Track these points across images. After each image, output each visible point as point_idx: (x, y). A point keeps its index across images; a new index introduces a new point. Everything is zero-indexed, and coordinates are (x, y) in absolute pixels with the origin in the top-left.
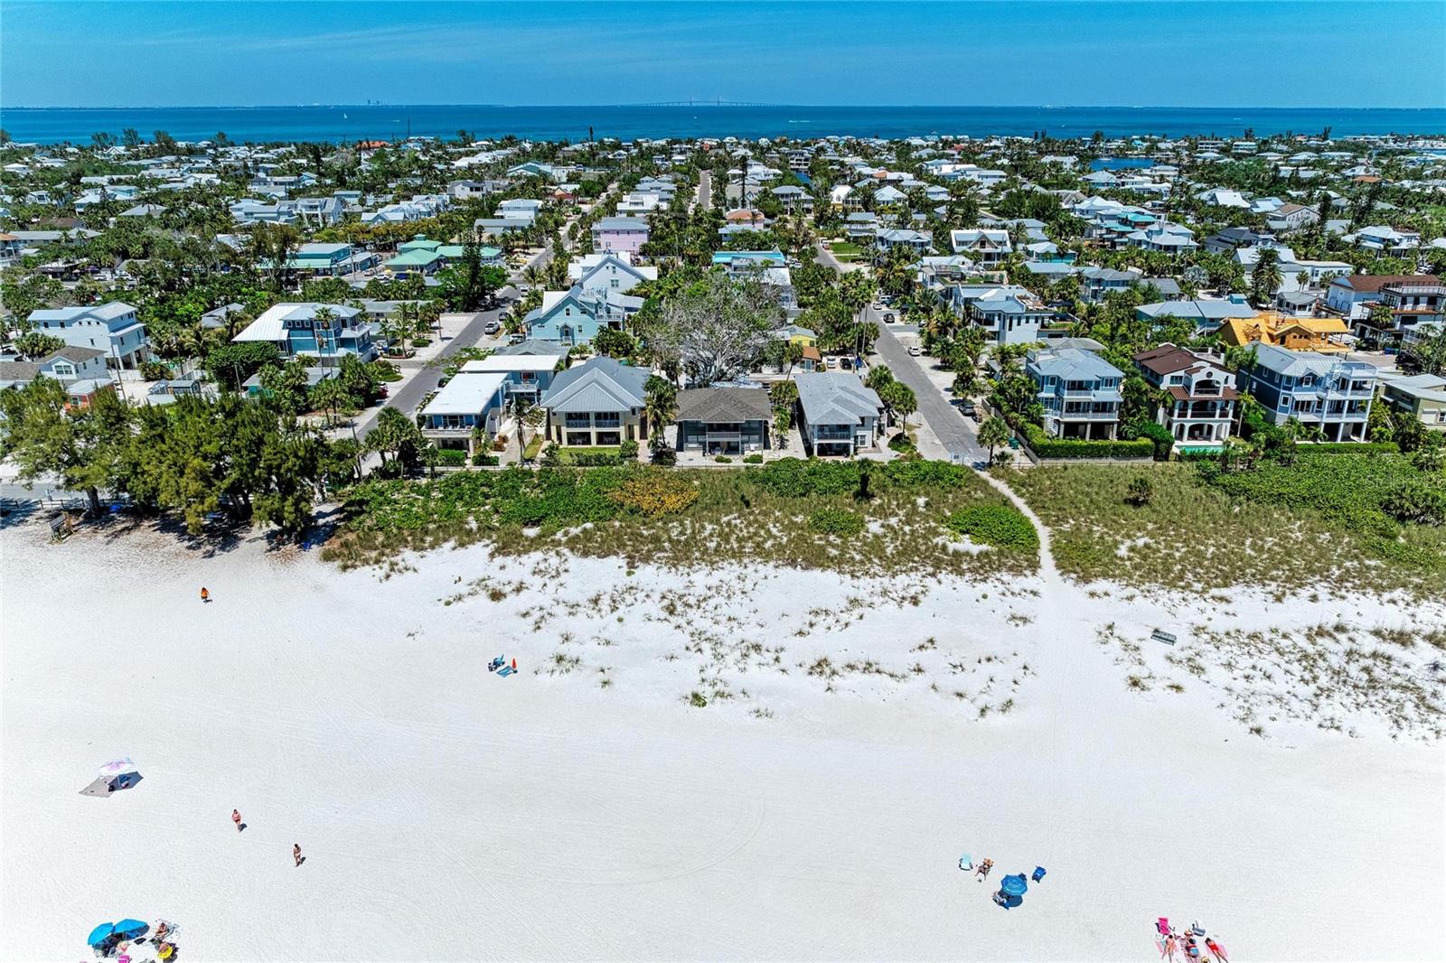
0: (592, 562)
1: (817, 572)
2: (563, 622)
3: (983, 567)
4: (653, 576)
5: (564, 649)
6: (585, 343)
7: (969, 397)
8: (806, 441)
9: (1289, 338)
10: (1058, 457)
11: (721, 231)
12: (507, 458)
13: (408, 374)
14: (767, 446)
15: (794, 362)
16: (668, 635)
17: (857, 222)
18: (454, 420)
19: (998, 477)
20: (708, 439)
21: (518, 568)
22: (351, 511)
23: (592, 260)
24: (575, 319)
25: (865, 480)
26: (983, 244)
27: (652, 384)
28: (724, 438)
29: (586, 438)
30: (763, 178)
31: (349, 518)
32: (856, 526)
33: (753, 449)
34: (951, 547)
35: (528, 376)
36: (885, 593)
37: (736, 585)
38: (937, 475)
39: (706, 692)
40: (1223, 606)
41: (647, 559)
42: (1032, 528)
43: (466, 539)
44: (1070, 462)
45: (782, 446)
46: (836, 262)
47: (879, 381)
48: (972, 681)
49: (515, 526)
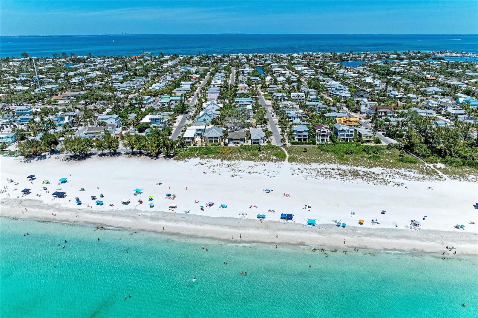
0: (216, 160)
1: (250, 161)
2: (213, 167)
3: (276, 161)
4: (225, 162)
5: (213, 171)
6: (209, 122)
7: (284, 133)
8: (252, 142)
9: (347, 122)
10: (295, 144)
11: (237, 93)
12: (199, 144)
13: (174, 129)
14: (244, 143)
15: (251, 127)
16: (228, 169)
17: (272, 88)
18: (189, 138)
19: (283, 148)
20: (234, 142)
21: (204, 161)
22: (176, 153)
23: (208, 103)
24: (206, 117)
25: (260, 148)
26: (298, 97)
27: (224, 131)
28: (237, 141)
29: (212, 141)
30: (249, 72)
31: (175, 154)
32: (257, 155)
33: (242, 143)
34: (272, 158)
35: (200, 130)
36: (260, 164)
37: (238, 163)
38: (273, 148)
39: (234, 175)
40: (311, 166)
41: (224, 160)
42: (286, 155)
43: (195, 157)
44: (297, 145)
45: (247, 143)
46: (264, 100)
47: (266, 131)
48: (270, 174)
49: (203, 155)
